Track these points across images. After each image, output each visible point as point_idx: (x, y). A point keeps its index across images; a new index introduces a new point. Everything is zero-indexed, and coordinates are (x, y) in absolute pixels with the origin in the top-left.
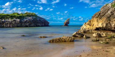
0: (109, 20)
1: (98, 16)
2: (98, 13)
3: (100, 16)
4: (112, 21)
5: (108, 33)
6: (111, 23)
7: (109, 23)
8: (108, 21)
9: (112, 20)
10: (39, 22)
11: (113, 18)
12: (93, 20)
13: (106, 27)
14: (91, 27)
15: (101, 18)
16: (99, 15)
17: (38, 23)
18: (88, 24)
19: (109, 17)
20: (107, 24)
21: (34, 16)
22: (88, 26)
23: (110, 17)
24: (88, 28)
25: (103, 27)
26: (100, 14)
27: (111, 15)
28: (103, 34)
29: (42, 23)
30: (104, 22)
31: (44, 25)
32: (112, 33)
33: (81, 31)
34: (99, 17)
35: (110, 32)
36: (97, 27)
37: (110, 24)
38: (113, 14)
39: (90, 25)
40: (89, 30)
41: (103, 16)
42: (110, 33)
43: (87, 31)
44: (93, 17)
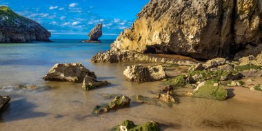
0: (179, 24)
1: (152, 13)
2: (151, 3)
3: (155, 12)
4: (188, 27)
5: (179, 63)
6: (184, 31)
7: (180, 30)
8: (177, 26)
9: (186, 23)
10: (20, 30)
11: (191, 18)
12: (140, 25)
13: (172, 45)
14: (135, 42)
15: (159, 16)
16: (153, 9)
17: (17, 32)
18: (128, 36)
19: (177, 15)
20: (173, 36)
21: (6, 14)
22: (127, 42)
23: (181, 13)
24: (127, 48)
25: (163, 43)
26: (156, 5)
27: (183, 8)
28: (156, 70)
29: (30, 33)
30: (166, 29)
31: (35, 38)
32: (188, 63)
33: (103, 57)
34: (153, 15)
35: (185, 60)
36: (149, 43)
37: (183, 35)
38: (190, 5)
39: (132, 40)
40: (126, 55)
41: (164, 11)
42: (183, 63)
43: (121, 56)
44: (140, 16)
